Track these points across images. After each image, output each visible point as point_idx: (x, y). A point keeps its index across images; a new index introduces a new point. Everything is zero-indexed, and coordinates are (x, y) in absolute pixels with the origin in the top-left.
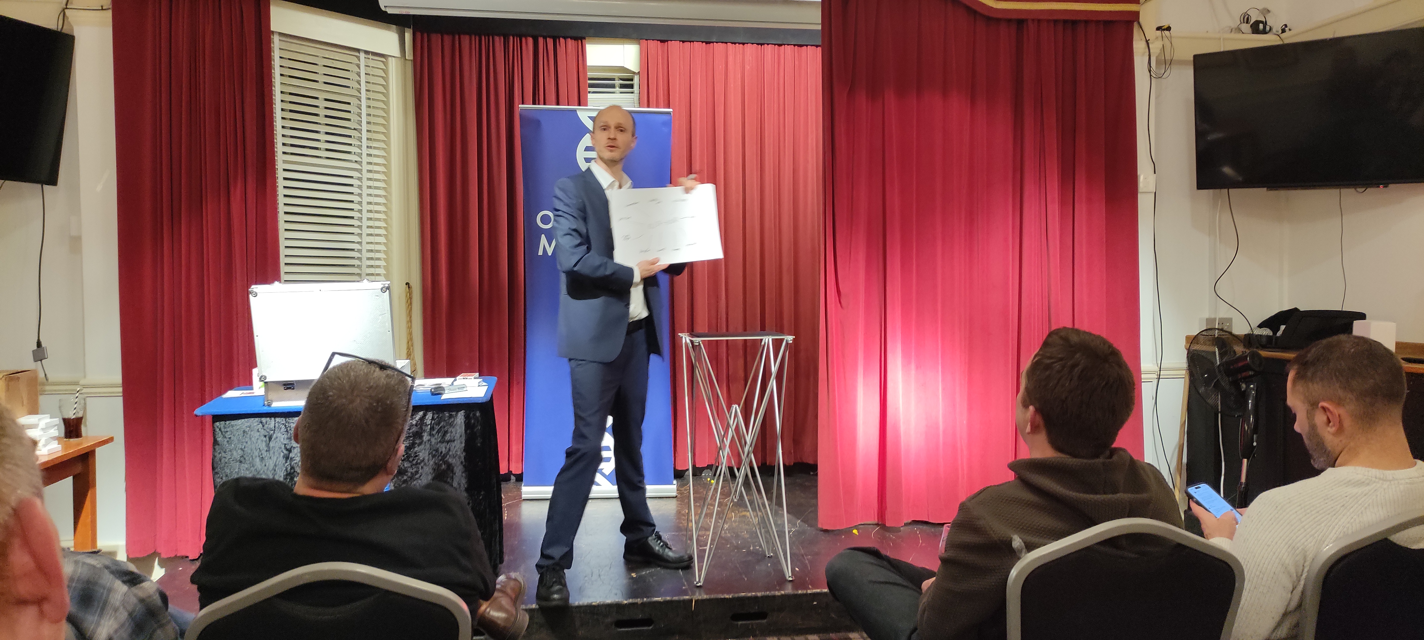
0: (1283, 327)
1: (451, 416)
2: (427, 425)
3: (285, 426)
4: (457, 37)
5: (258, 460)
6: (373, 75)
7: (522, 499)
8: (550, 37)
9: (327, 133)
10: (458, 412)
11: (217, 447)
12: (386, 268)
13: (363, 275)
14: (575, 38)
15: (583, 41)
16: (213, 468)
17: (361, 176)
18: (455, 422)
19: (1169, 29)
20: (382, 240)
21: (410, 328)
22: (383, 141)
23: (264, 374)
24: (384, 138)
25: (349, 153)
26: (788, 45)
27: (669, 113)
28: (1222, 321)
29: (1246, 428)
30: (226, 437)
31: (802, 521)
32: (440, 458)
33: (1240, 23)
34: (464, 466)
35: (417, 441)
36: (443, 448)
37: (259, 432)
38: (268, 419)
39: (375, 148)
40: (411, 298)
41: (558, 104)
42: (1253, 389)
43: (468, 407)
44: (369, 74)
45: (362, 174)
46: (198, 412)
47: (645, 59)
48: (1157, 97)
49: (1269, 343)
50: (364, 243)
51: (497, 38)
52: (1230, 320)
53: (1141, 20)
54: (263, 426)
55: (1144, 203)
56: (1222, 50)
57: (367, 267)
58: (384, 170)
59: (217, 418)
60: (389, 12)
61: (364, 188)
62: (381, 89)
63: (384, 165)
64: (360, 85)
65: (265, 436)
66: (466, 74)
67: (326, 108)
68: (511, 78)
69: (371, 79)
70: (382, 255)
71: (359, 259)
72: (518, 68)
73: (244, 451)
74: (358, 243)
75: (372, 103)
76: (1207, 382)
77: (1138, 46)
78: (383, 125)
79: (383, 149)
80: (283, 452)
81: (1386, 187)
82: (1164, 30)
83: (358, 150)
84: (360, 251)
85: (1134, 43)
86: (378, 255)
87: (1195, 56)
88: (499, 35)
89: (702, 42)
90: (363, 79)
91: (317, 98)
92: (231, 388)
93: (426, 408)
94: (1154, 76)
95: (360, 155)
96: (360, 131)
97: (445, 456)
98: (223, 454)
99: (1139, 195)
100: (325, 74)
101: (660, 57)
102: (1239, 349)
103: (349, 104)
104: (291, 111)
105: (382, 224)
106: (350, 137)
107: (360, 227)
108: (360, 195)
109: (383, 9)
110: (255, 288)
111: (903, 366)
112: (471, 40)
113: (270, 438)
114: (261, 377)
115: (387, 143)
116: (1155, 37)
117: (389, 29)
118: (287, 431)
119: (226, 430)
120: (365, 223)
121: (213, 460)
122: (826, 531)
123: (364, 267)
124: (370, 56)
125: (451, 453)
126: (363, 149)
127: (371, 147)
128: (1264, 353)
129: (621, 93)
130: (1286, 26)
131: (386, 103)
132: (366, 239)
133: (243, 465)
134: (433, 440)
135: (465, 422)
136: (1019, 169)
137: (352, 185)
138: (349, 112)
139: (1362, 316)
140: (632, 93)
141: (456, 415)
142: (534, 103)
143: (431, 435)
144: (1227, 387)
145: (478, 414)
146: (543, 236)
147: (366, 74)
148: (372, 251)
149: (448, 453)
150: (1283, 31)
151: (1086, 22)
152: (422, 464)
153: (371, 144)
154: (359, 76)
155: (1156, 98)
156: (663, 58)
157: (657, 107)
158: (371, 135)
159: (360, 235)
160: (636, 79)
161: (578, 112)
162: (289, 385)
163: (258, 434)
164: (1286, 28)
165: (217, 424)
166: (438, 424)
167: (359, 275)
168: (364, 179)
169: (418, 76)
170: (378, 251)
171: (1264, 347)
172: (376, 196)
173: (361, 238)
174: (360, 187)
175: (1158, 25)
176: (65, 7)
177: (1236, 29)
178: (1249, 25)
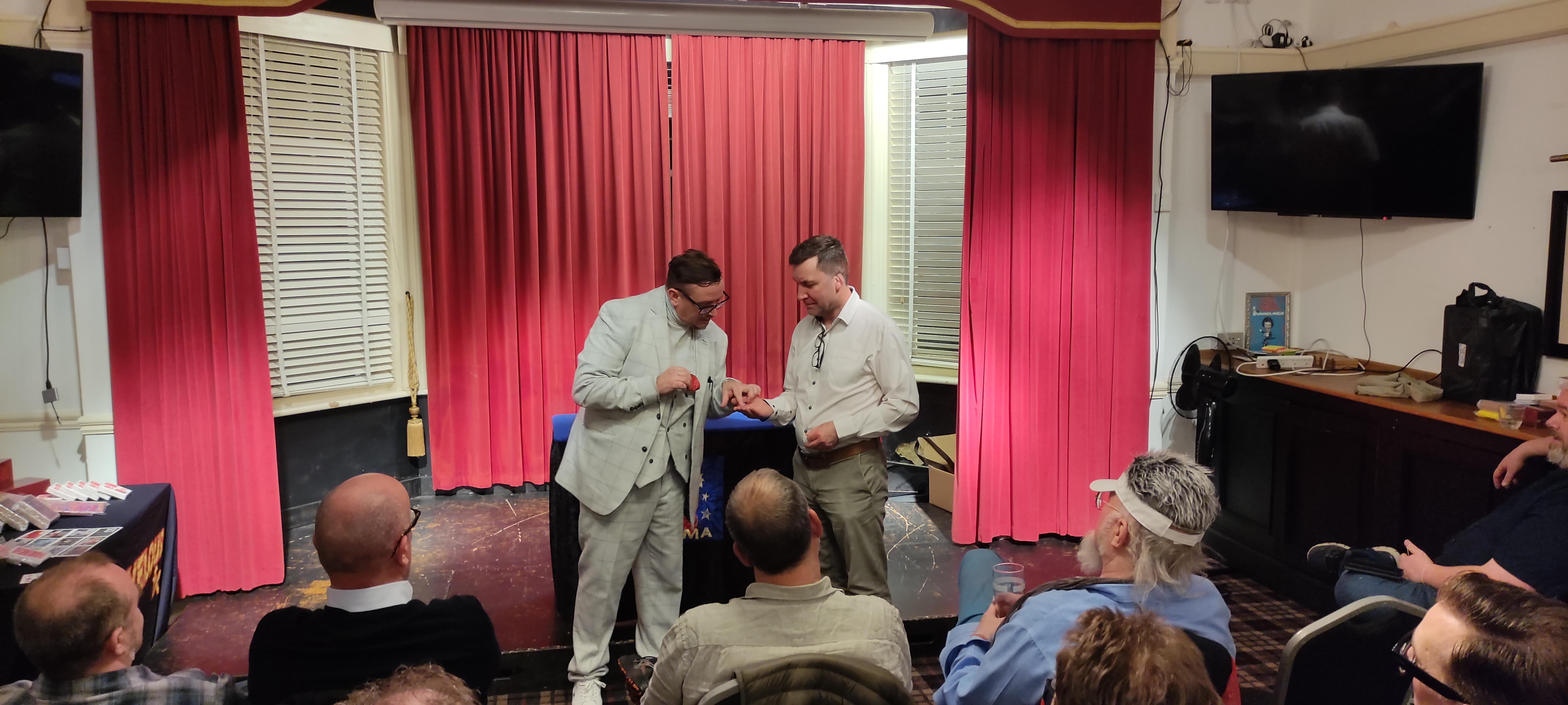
4: (455, 31)
6: (364, 72)
9: (317, 139)
20: (382, 248)
21: (411, 338)
24: (378, 139)
25: (342, 158)
39: (369, 151)
40: (412, 308)
44: (360, 72)
45: (356, 180)
48: (1175, 115)
50: (362, 253)
53: (1162, 37)
56: (1240, 72)
57: (366, 278)
58: (380, 174)
61: (359, 194)
62: (374, 87)
63: (379, 169)
64: (350, 83)
66: (466, 71)
67: (314, 112)
69: (363, 77)
70: (382, 264)
71: (358, 269)
77: (1159, 63)
81: (1389, 219)
82: (1185, 45)
83: (351, 155)
84: (358, 261)
85: (1154, 61)
86: (378, 264)
87: (1213, 77)
90: (354, 77)
91: (304, 102)
94: (1174, 93)
96: (352, 134)
100: (313, 75)
103: (339, 105)
104: (278, 118)
105: (380, 231)
106: (342, 141)
112: (470, 33)
115: (382, 144)
116: (1176, 53)
120: (362, 231)
123: (363, 278)
124: (361, 52)
126: (356, 152)
130: (1307, 36)
131: (380, 102)
137: (346, 193)
138: (339, 114)
147: (356, 72)
150: (1304, 45)
153: (364, 147)
158: (363, 138)
164: (1307, 44)
167: (359, 286)
168: (359, 185)
169: (413, 73)
170: (378, 260)
175: (1179, 40)
176: (41, 28)
177: (1257, 41)
178: (1270, 37)
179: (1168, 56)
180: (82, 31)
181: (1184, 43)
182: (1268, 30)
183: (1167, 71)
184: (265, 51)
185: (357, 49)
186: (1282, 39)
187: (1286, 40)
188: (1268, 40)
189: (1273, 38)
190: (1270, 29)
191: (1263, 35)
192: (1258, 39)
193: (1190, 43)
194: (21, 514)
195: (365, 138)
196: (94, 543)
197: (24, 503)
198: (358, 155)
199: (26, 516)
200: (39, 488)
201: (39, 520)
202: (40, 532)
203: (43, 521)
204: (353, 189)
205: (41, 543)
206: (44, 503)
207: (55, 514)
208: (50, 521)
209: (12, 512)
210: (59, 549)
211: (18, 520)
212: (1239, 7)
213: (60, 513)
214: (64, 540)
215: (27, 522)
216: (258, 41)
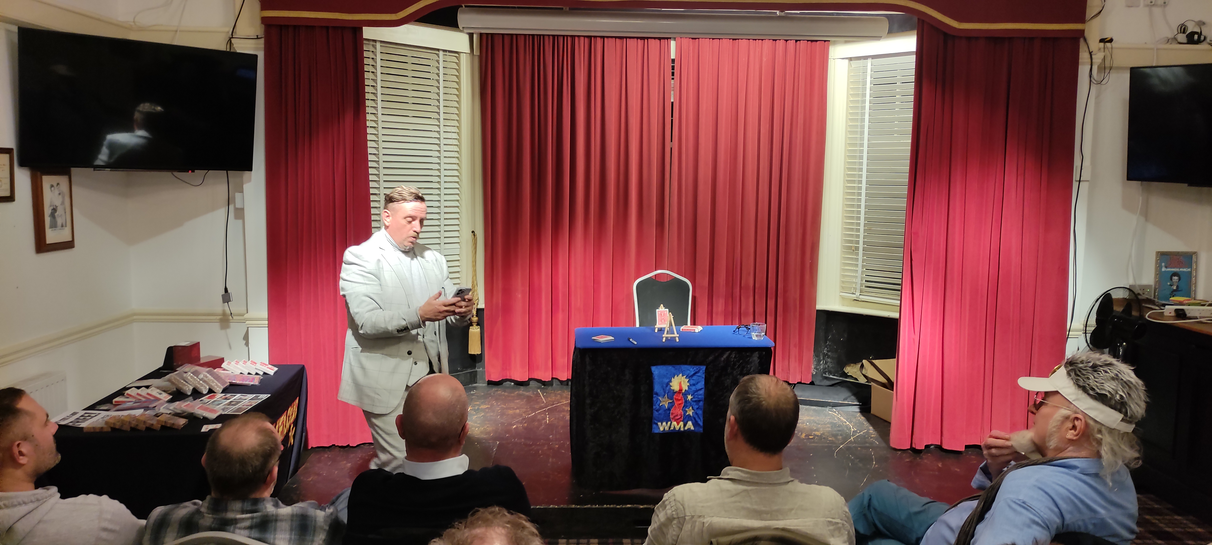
6: (449, 68)
9: (413, 117)
12: (459, 220)
13: (442, 226)
20: (456, 198)
21: (474, 266)
24: (457, 118)
25: (430, 131)
39: (450, 126)
40: (476, 243)
44: (446, 67)
45: (440, 147)
50: (442, 201)
53: (1086, 36)
61: (442, 158)
62: (455, 79)
67: (415, 97)
69: (447, 71)
70: (456, 210)
71: (439, 213)
74: (438, 201)
75: (448, 91)
77: (1083, 59)
78: (456, 107)
79: (456, 126)
82: (1107, 42)
83: (437, 129)
84: (439, 207)
85: (1079, 56)
86: (453, 210)
87: (1132, 68)
91: (405, 89)
94: (1095, 82)
96: (438, 113)
100: (413, 70)
103: (430, 92)
105: (456, 186)
106: (431, 118)
107: (439, 189)
108: (439, 164)
116: (1098, 49)
117: (461, 32)
120: (443, 186)
123: (442, 220)
124: (448, 53)
126: (440, 127)
127: (447, 126)
131: (459, 90)
132: (444, 198)
137: (432, 156)
138: (431, 99)
147: (443, 67)
148: (448, 207)
153: (447, 123)
154: (439, 70)
155: (1095, 101)
159: (439, 195)
167: (439, 226)
168: (442, 151)
169: (483, 70)
170: (453, 207)
172: (451, 164)
174: (439, 157)
175: (1101, 38)
176: (231, 36)
177: (1172, 39)
178: (1185, 35)
179: (1091, 51)
180: (257, 38)
181: (1106, 40)
182: (1183, 29)
183: (1090, 64)
184: (381, 52)
185: (444, 51)
186: (1196, 37)
187: (1199, 37)
188: (1182, 38)
189: (1187, 36)
190: (1184, 29)
191: (1178, 33)
192: (1173, 37)
193: (1111, 41)
194: (205, 381)
195: (448, 116)
196: (251, 405)
197: (206, 374)
198: (442, 129)
199: (208, 384)
200: (217, 363)
201: (216, 387)
202: (216, 395)
203: (218, 388)
204: (437, 154)
205: (216, 403)
206: (219, 375)
207: (226, 383)
208: (222, 387)
209: (198, 380)
210: (227, 408)
211: (202, 385)
212: (1157, 11)
213: (230, 382)
214: (231, 402)
215: (208, 387)
216: (376, 45)
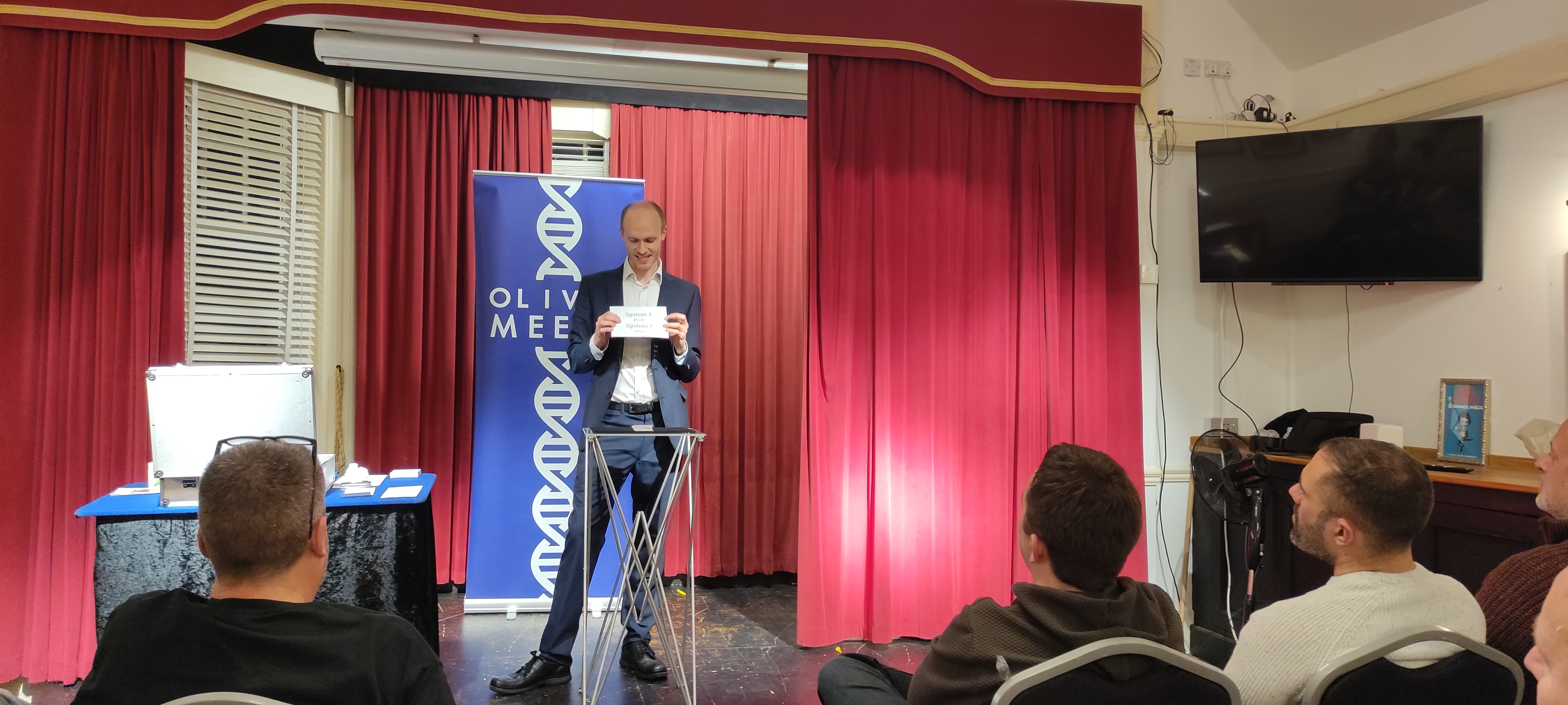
0: (1290, 429)
1: (380, 519)
2: (351, 529)
3: (184, 529)
4: (405, 93)
5: (149, 569)
6: (306, 132)
7: (465, 612)
8: (511, 97)
9: (250, 195)
10: (388, 513)
11: (100, 553)
12: (314, 348)
13: (287, 356)
14: (540, 100)
15: (548, 102)
16: (95, 578)
17: (288, 244)
18: (385, 526)
19: (1171, 113)
20: (311, 316)
21: (339, 416)
22: (316, 206)
23: (160, 469)
24: (316, 202)
25: (277, 218)
26: (773, 115)
27: (641, 184)
28: (1228, 421)
29: (1253, 537)
30: (111, 542)
31: (779, 638)
32: (366, 567)
33: (1244, 109)
34: (394, 576)
35: (340, 548)
36: (369, 555)
37: (151, 536)
38: (163, 521)
39: (306, 213)
40: (342, 383)
41: (518, 170)
42: (1259, 495)
43: (401, 508)
44: (302, 131)
45: (289, 242)
46: (79, 512)
47: (617, 125)
48: (1160, 184)
49: (1275, 446)
50: (289, 320)
51: (450, 96)
52: (1235, 421)
53: (1142, 103)
54: (157, 529)
55: (1146, 295)
56: (1226, 137)
57: (291, 347)
58: (316, 238)
59: (102, 520)
60: (326, 63)
61: (292, 257)
62: (316, 148)
63: (315, 232)
64: (291, 142)
65: (159, 541)
66: (414, 134)
67: (250, 167)
68: (465, 141)
69: (304, 136)
70: (310, 334)
71: (283, 338)
72: (474, 131)
73: (132, 558)
74: (282, 319)
75: (304, 163)
76: (1212, 487)
77: (1140, 130)
78: (316, 188)
79: (316, 214)
80: (180, 560)
81: (1392, 284)
82: (1166, 114)
83: (286, 215)
84: (284, 329)
85: (1135, 126)
86: (305, 334)
87: (1197, 143)
88: (453, 93)
89: (680, 109)
90: (295, 135)
91: (240, 156)
92: (122, 484)
93: (351, 510)
94: (1156, 162)
95: (288, 220)
96: (289, 194)
97: (371, 564)
98: (108, 562)
99: (1141, 287)
100: (250, 129)
101: (634, 124)
102: (1245, 452)
103: (278, 163)
104: (209, 169)
105: (311, 299)
106: (278, 200)
107: (285, 302)
108: (286, 266)
109: (320, 59)
110: (153, 370)
111: (893, 465)
112: (420, 95)
113: (165, 543)
114: (157, 472)
115: (321, 208)
116: (1157, 122)
117: (327, 82)
118: (185, 535)
119: (112, 534)
120: (291, 297)
121: (95, 568)
122: (806, 649)
123: (288, 347)
124: (304, 111)
125: (378, 561)
126: (291, 214)
127: (301, 212)
128: (1270, 457)
129: (589, 160)
130: (1290, 114)
131: (321, 163)
132: (291, 315)
133: (131, 574)
134: (358, 547)
135: (396, 525)
136: (1017, 255)
137: (278, 255)
138: (278, 172)
139: (1369, 419)
140: (602, 161)
141: (388, 516)
142: (491, 169)
143: (356, 540)
144: (1233, 493)
145: (412, 516)
146: (496, 315)
147: (298, 130)
148: (297, 329)
149: (374, 562)
150: (1288, 119)
151: (1086, 103)
152: (344, 574)
153: (301, 208)
154: (291, 133)
155: (1158, 185)
156: (636, 125)
157: (629, 177)
158: (301, 199)
159: (285, 311)
160: (606, 146)
161: (539, 180)
162: (188, 483)
163: (151, 538)
164: (1290, 117)
165: (102, 526)
166: (364, 528)
167: (282, 355)
168: (292, 248)
169: (359, 134)
170: (306, 329)
171: (1270, 450)
172: (306, 267)
173: (286, 314)
174: (287, 257)
175: (1160, 110)
177: (1239, 115)
178: (1253, 112)
179: (1148, 123)
181: (1165, 112)
182: (1250, 104)
183: (1148, 138)
184: (199, 99)
185: (300, 106)
186: (1265, 114)
187: (1269, 115)
188: (1250, 114)
198: (294, 216)
212: (1220, 82)
216: (191, 88)
